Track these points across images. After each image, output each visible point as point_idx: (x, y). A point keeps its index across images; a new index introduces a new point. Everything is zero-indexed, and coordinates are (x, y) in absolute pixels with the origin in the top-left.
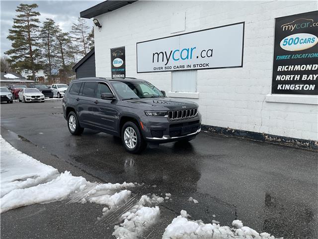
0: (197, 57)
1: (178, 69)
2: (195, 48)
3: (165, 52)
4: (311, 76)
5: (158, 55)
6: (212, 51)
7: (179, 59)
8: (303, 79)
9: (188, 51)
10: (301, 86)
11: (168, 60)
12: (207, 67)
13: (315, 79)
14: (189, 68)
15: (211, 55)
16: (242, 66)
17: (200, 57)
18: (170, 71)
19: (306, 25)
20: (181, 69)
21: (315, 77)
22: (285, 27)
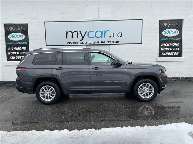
0: (110, 37)
1: (93, 44)
2: (108, 31)
3: (80, 32)
4: (177, 48)
5: (72, 33)
6: (121, 33)
7: (93, 37)
8: (174, 50)
9: (102, 32)
10: (173, 53)
11: (83, 38)
12: (118, 43)
13: (178, 50)
14: (103, 44)
15: (121, 36)
16: (142, 43)
17: (112, 36)
18: (85, 45)
19: (174, 25)
20: (95, 44)
21: (179, 49)
22: (164, 25)
